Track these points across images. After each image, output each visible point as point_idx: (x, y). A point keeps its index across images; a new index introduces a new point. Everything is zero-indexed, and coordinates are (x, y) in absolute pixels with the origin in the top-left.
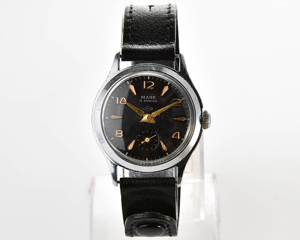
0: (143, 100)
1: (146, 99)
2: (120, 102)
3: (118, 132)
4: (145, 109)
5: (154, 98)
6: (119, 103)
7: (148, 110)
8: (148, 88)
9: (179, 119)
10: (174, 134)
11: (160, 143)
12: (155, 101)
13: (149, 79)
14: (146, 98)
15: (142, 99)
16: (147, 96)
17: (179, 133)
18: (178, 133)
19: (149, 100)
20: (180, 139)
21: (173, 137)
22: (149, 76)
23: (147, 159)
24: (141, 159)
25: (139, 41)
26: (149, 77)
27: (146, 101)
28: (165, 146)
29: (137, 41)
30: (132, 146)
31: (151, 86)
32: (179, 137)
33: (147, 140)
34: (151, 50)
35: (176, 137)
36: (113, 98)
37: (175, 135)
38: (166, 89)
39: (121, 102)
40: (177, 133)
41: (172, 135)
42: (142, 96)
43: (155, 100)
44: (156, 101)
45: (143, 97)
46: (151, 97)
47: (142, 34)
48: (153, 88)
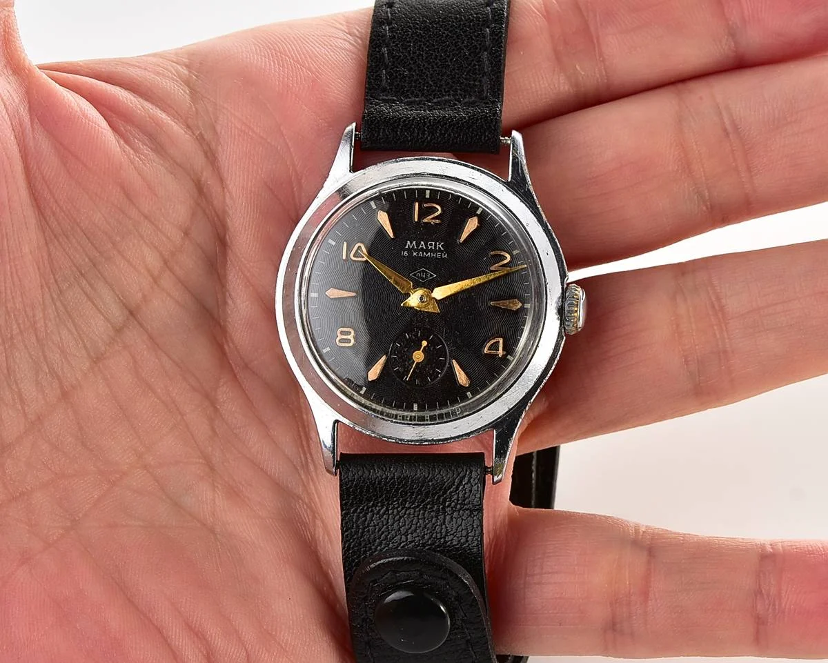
0: (410, 251)
1: (419, 251)
2: (352, 255)
3: (342, 333)
4: (415, 275)
5: (439, 248)
6: (347, 256)
7: (423, 279)
8: (425, 220)
9: (503, 304)
10: (489, 345)
11: (450, 364)
12: (441, 255)
13: (428, 196)
14: (418, 246)
15: (408, 250)
16: (422, 243)
17: (501, 341)
18: (499, 341)
19: (427, 253)
20: (504, 356)
21: (486, 351)
22: (428, 189)
23: (415, 405)
24: (399, 406)
26: (428, 192)
27: (418, 254)
28: (462, 373)
29: (403, 93)
30: (378, 371)
31: (432, 216)
32: (501, 352)
33: (418, 356)
35: (493, 352)
36: (334, 243)
37: (492, 345)
38: (472, 224)
39: (354, 256)
40: (496, 342)
41: (482, 346)
42: (409, 242)
43: (442, 252)
44: (445, 255)
45: (411, 243)
46: (431, 245)
48: (437, 221)
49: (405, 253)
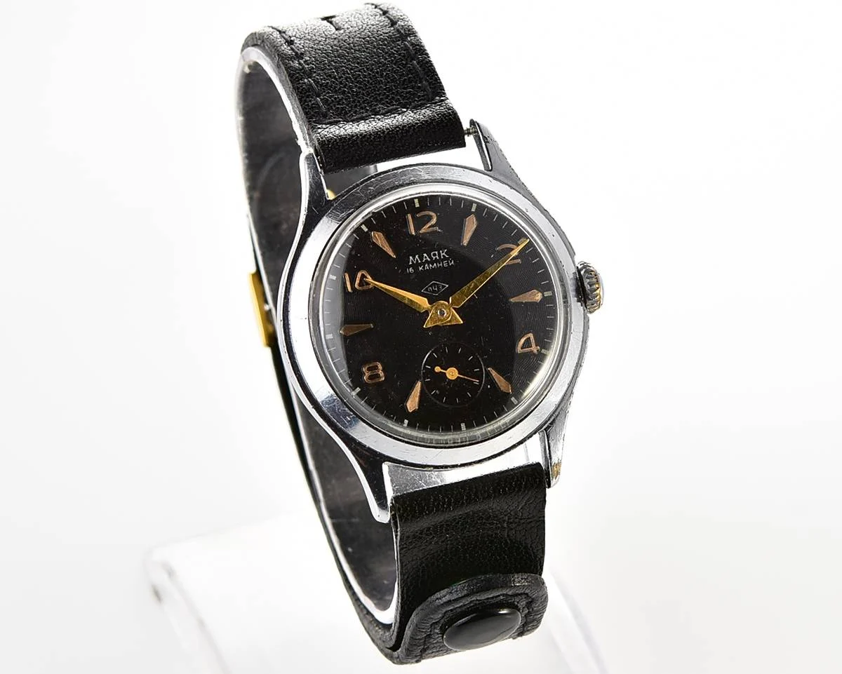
0: (415, 266)
1: (424, 264)
2: (356, 286)
3: (369, 369)
4: (426, 290)
5: (443, 256)
6: (352, 289)
8: (422, 231)
9: (523, 298)
10: (521, 343)
11: (487, 373)
12: (448, 262)
13: (417, 205)
14: (421, 260)
16: (425, 255)
17: (531, 335)
18: (529, 338)
19: (433, 265)
20: (539, 351)
21: (520, 350)
22: (416, 198)
23: (463, 425)
24: (447, 429)
25: (350, 111)
26: (416, 201)
27: (424, 268)
28: (502, 379)
29: (346, 113)
30: (417, 399)
31: (429, 224)
32: (534, 348)
33: (452, 374)
34: (395, 128)
35: (527, 350)
36: (334, 277)
37: (524, 342)
38: (471, 225)
39: (359, 286)
40: (527, 339)
41: (514, 346)
42: (411, 257)
43: (448, 259)
44: (451, 262)
46: (435, 255)
47: (349, 93)
48: (436, 229)
49: (411, 269)
